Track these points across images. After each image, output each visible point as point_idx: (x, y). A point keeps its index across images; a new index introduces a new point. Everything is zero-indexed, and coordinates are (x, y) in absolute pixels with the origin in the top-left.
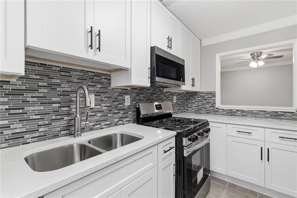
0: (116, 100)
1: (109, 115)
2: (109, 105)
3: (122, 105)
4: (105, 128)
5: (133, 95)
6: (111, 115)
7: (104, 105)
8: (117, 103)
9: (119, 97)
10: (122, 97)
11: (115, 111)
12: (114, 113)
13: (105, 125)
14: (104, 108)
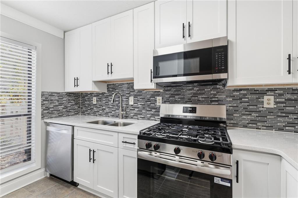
0: (149, 100)
1: (143, 111)
2: (143, 104)
3: (154, 105)
4: (140, 119)
5: (166, 96)
6: (145, 111)
7: (140, 104)
8: (150, 103)
9: (152, 98)
10: (154, 98)
11: (148, 109)
12: (147, 110)
13: (140, 117)
14: (139, 106)
